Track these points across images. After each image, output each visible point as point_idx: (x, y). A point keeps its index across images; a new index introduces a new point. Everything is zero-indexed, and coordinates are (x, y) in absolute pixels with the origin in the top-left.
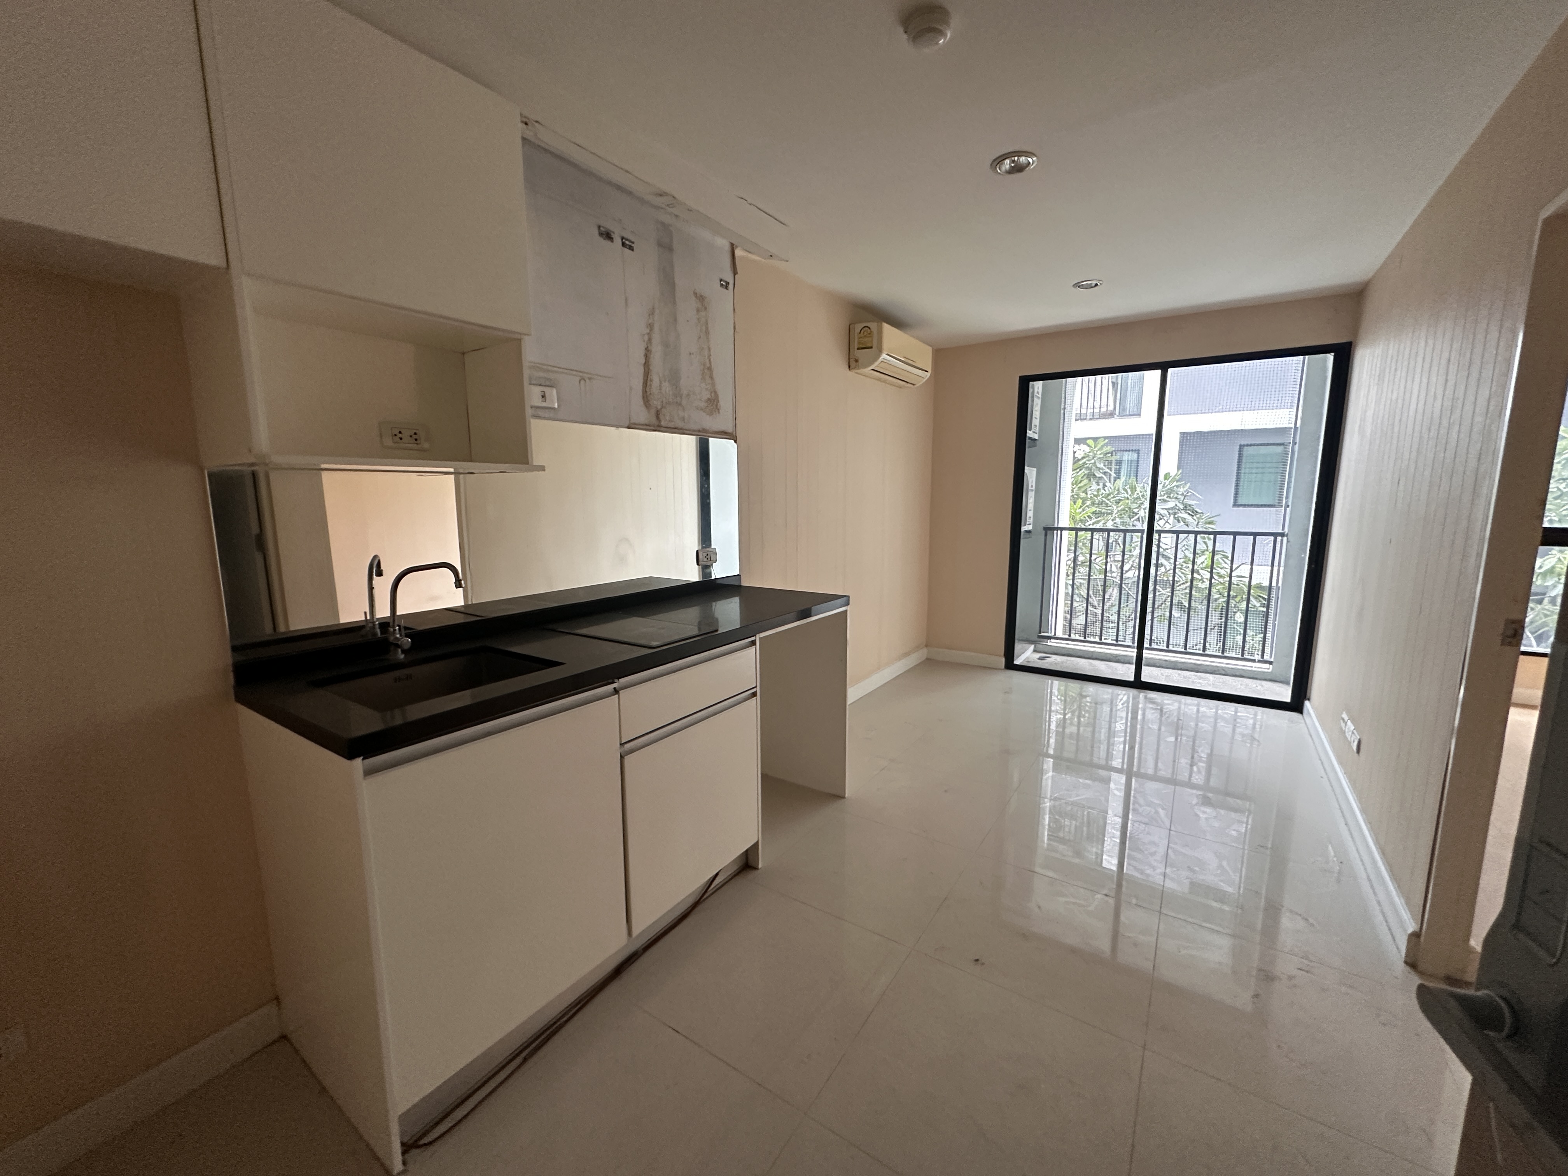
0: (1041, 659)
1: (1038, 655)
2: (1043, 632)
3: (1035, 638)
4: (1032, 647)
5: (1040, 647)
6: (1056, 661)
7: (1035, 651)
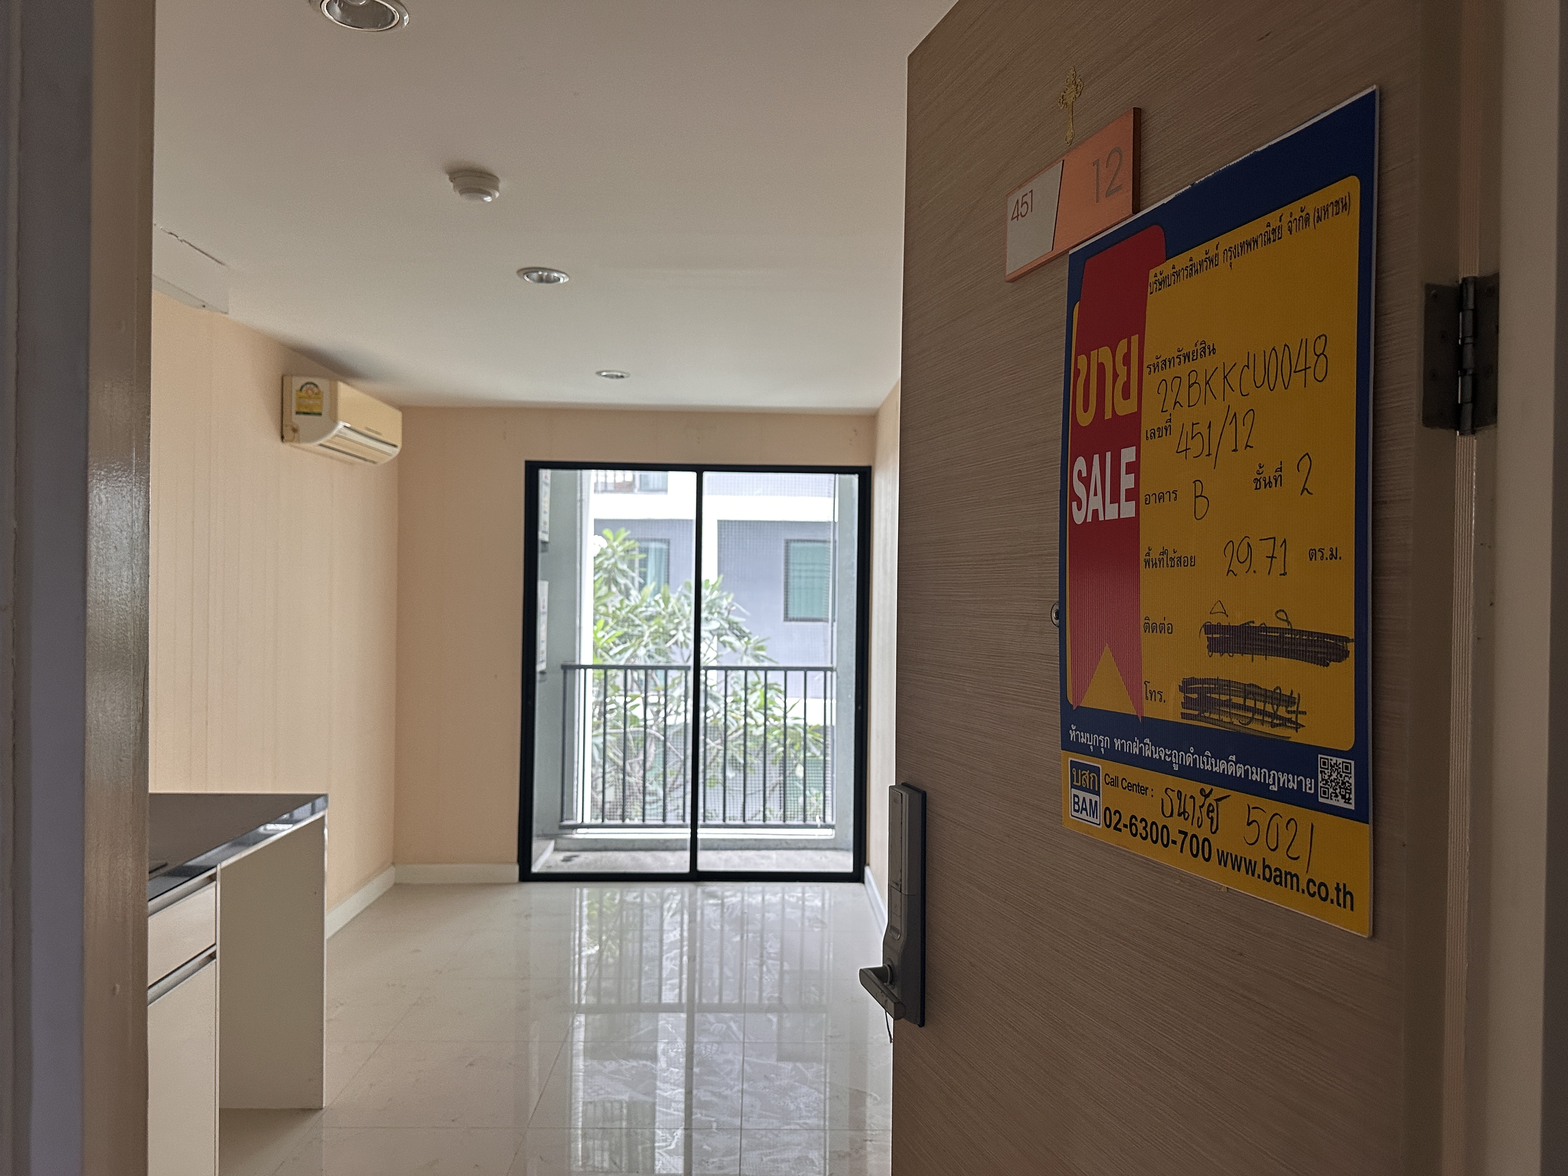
0: (567, 860)
1: (561, 856)
2: (567, 819)
3: (556, 830)
4: (552, 844)
5: (562, 843)
6: (588, 861)
7: (556, 850)
